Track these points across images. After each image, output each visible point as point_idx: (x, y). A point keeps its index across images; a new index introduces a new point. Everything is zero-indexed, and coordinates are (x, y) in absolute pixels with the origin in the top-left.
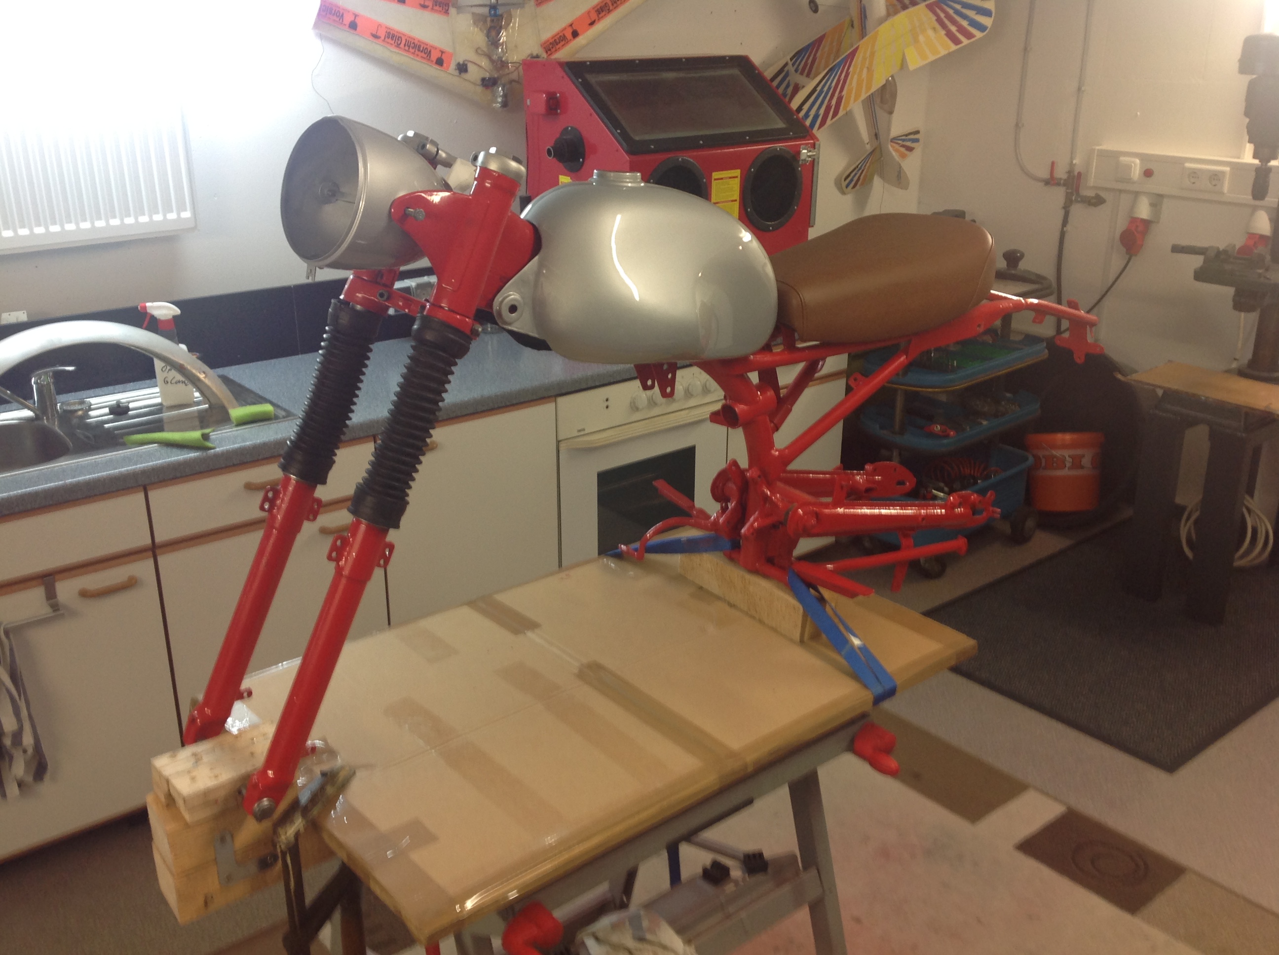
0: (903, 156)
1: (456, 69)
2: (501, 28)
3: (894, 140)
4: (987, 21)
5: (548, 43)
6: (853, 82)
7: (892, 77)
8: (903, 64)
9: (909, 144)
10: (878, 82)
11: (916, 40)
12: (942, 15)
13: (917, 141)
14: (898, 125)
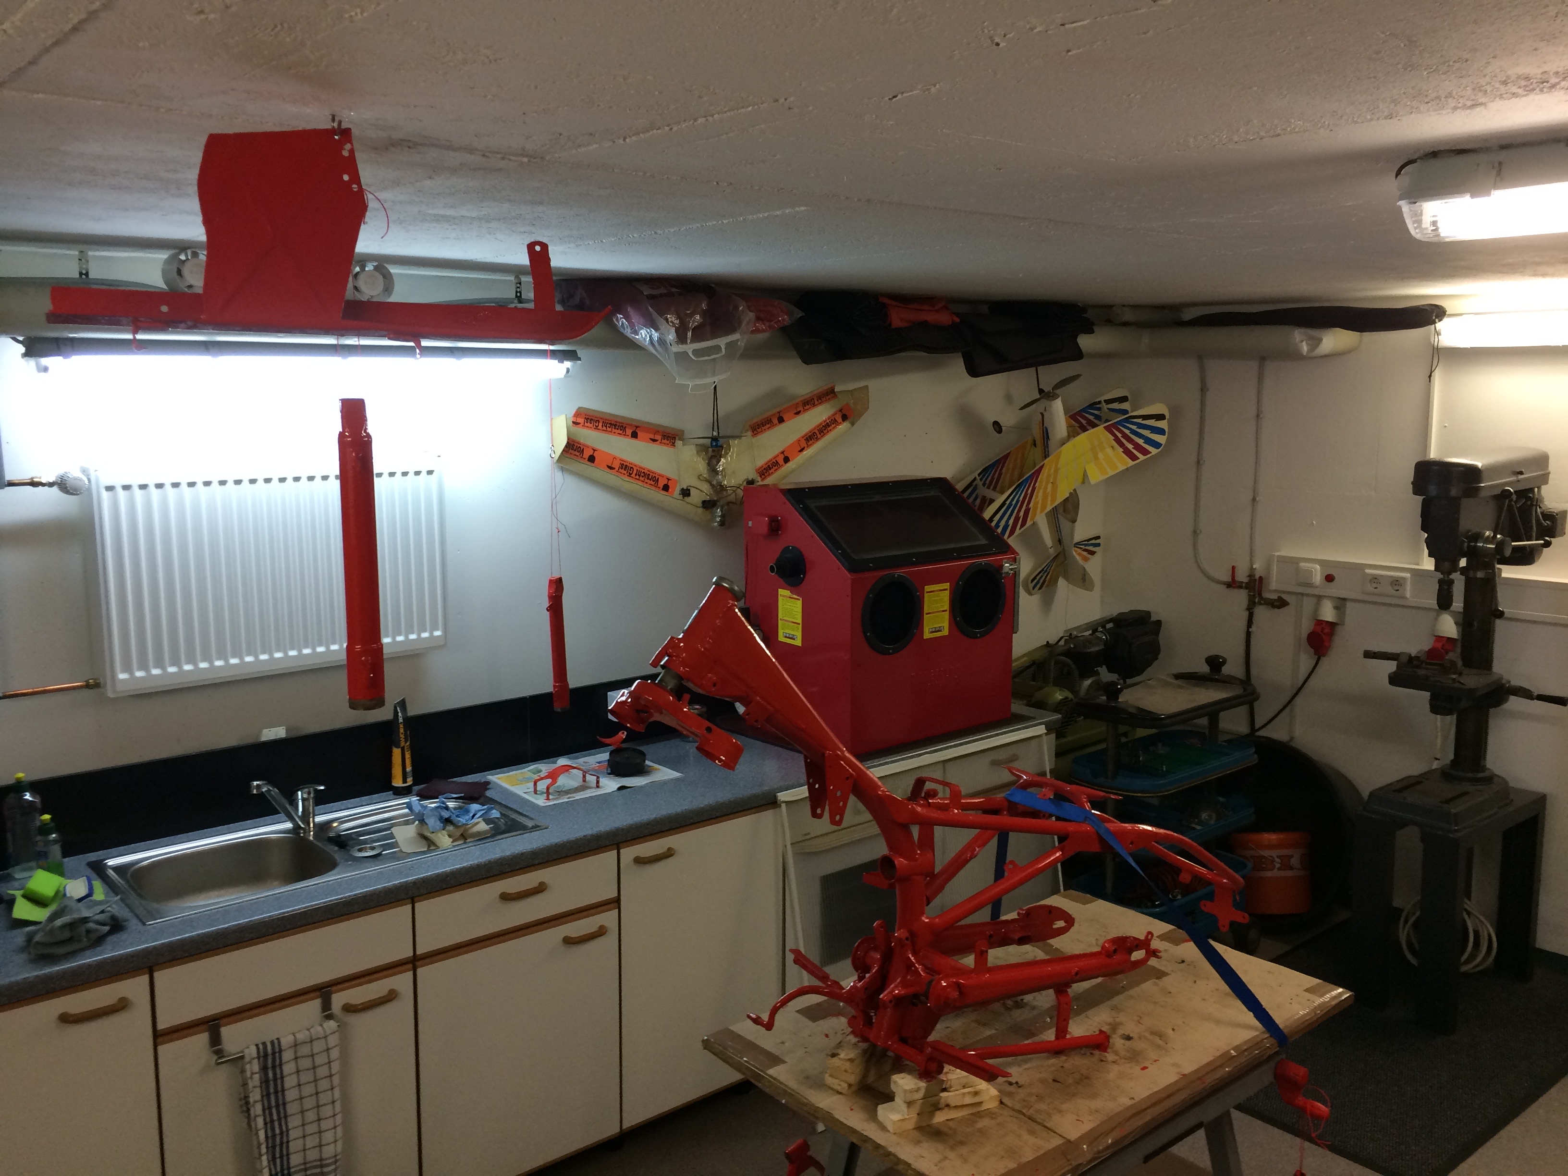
0: (1086, 559)
1: (680, 494)
2: (721, 457)
3: (1077, 545)
4: (1160, 439)
5: (763, 469)
6: (1039, 496)
7: (1075, 490)
8: (1085, 479)
9: (1091, 548)
10: (1063, 494)
11: (1096, 458)
12: (1119, 435)
13: (1098, 545)
14: (1081, 532)
